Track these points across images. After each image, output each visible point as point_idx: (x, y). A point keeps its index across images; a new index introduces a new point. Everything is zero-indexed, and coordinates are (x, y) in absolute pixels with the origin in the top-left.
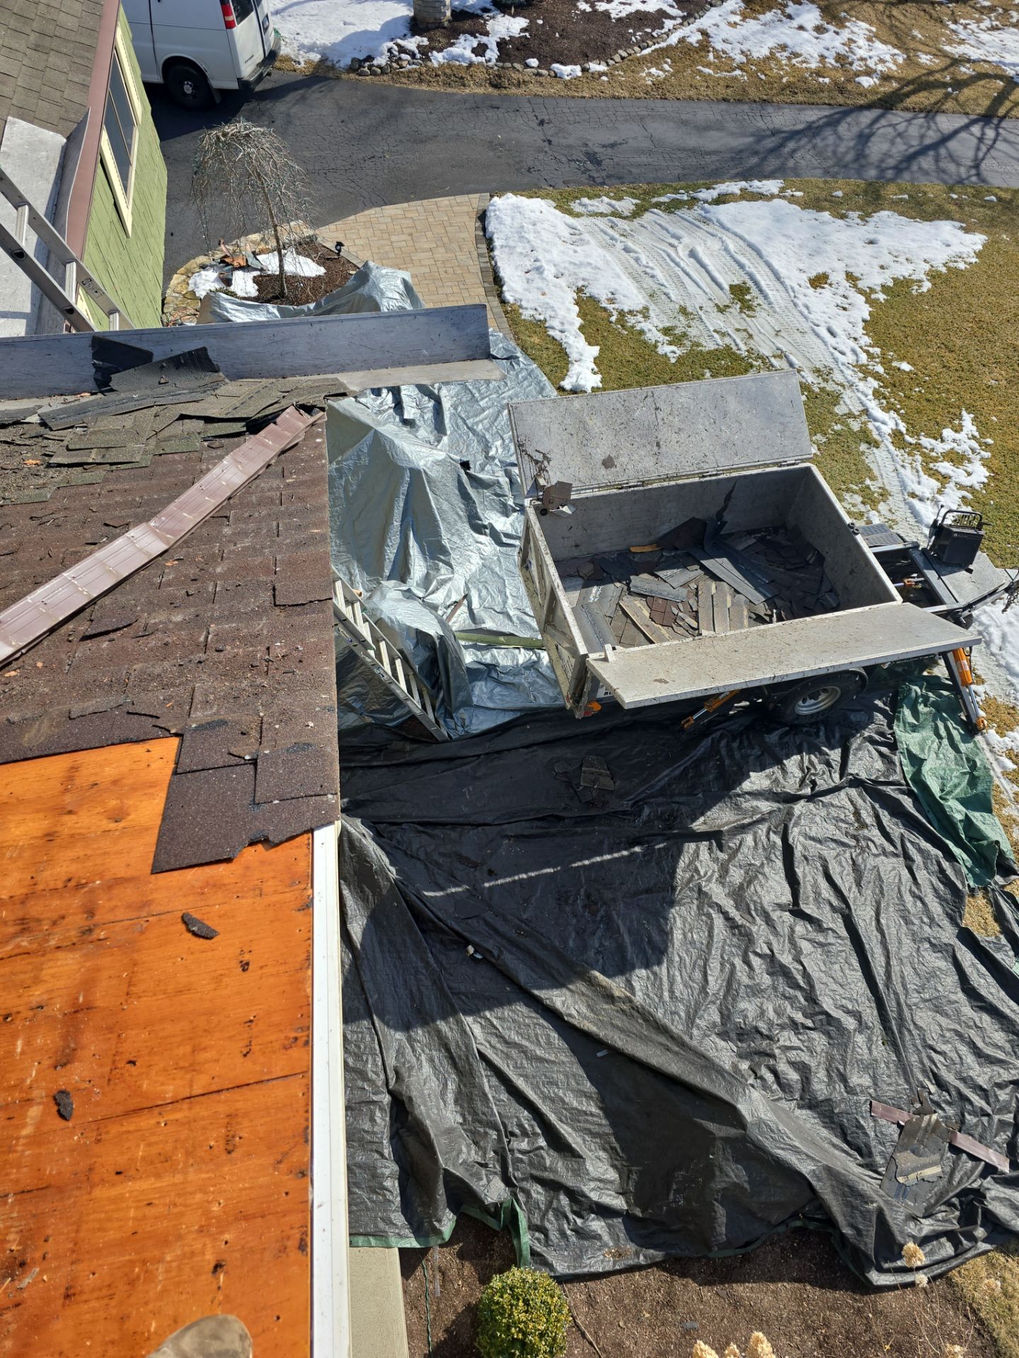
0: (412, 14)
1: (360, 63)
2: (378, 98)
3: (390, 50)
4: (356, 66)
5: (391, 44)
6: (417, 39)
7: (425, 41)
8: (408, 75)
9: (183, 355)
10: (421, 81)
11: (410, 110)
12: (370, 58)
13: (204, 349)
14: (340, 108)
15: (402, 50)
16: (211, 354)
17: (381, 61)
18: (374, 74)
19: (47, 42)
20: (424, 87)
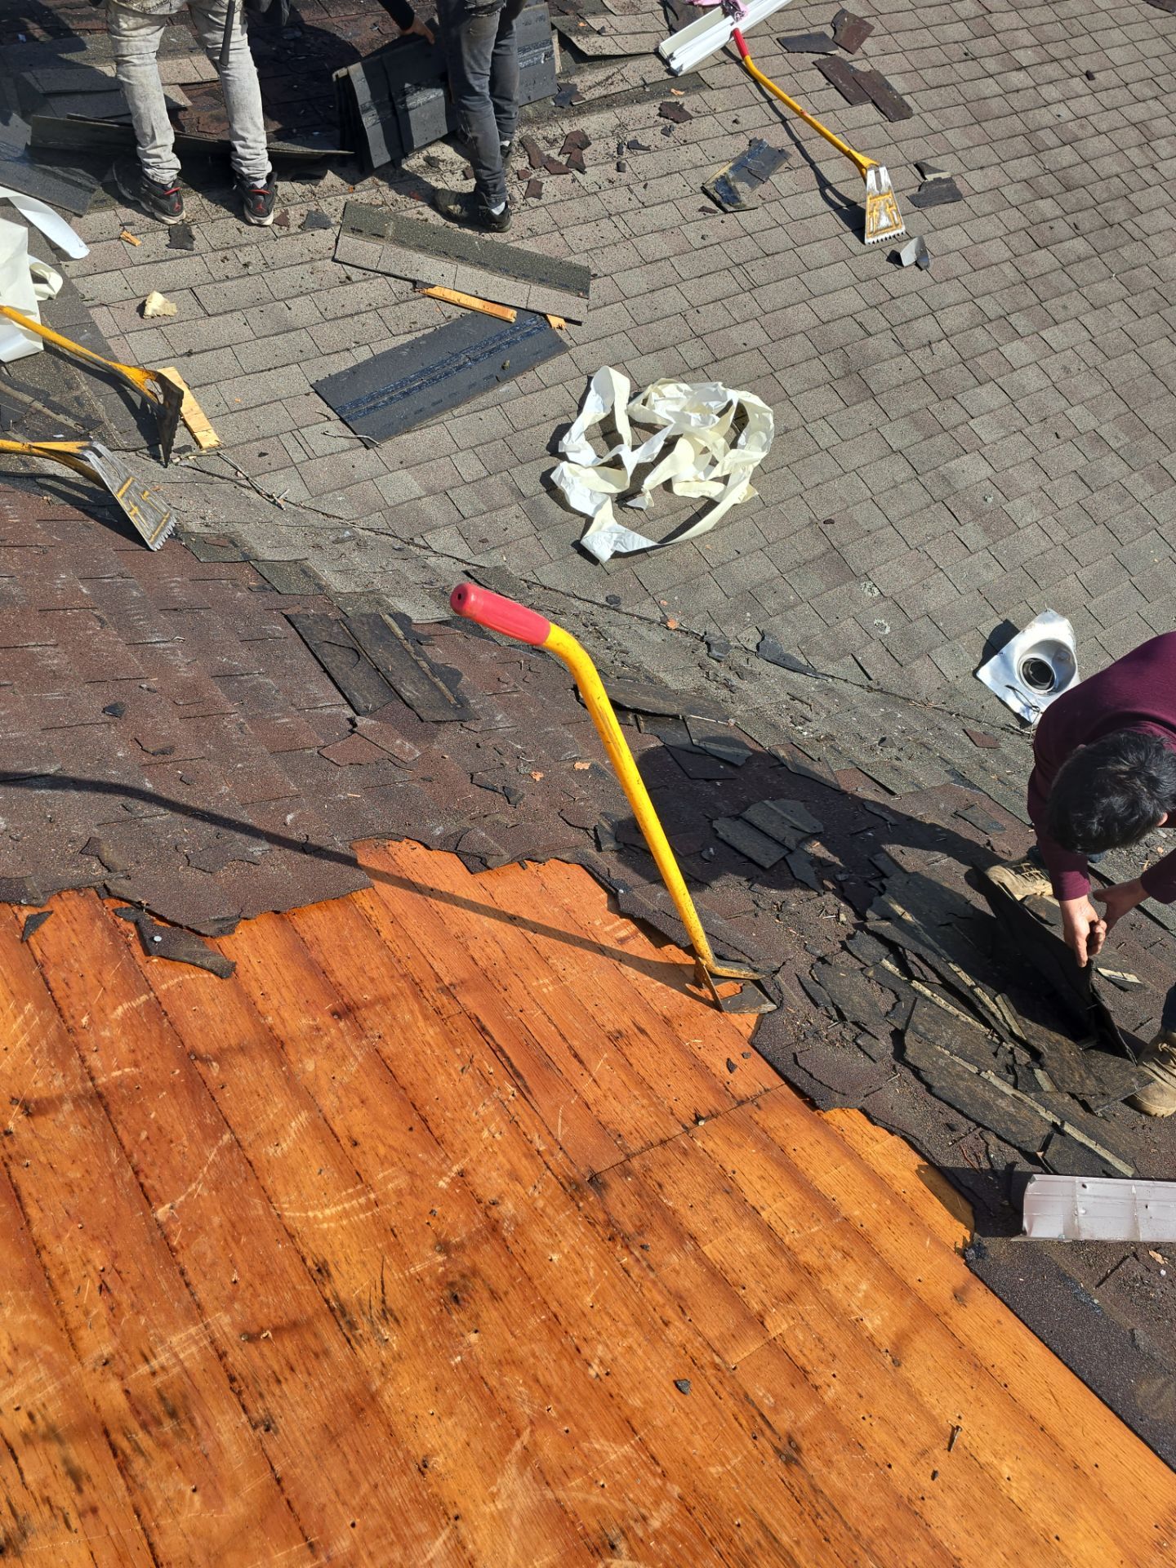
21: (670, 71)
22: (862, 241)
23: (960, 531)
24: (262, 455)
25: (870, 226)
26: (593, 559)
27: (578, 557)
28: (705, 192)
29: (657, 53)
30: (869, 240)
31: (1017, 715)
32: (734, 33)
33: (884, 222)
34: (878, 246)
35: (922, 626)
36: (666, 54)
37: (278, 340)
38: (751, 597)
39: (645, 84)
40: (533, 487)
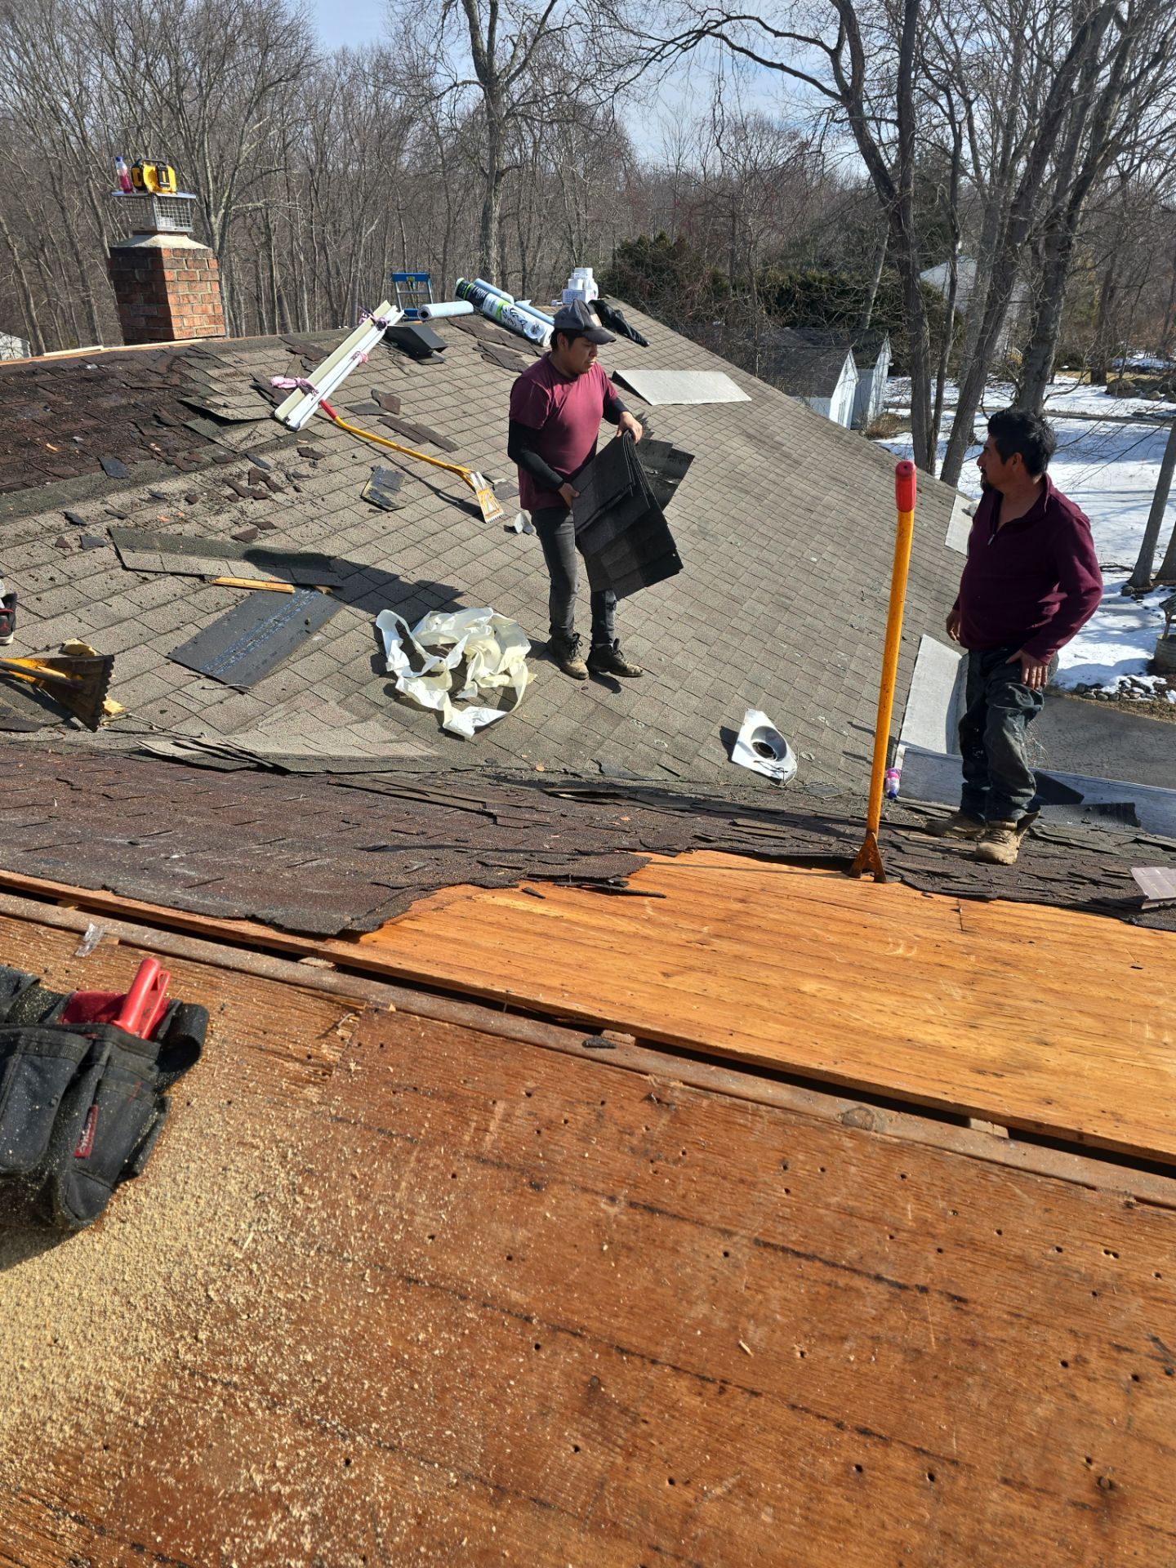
0: (1151, 657)
1: (1088, 688)
2: (1101, 718)
3: (1122, 683)
4: (1082, 690)
5: (1124, 678)
6: (1154, 678)
7: (1163, 681)
8: (1139, 705)
9: (1111, 805)
10: (1152, 712)
11: (1137, 733)
12: (1098, 686)
13: (1133, 805)
14: (1059, 721)
15: (1135, 684)
16: (1137, 811)
17: (1112, 690)
18: (1101, 699)
19: (943, 597)
20: (1155, 718)
21: (288, 428)
22: (483, 520)
23: (659, 680)
24: (162, 712)
25: (485, 512)
26: (459, 737)
27: (448, 739)
28: (366, 500)
29: (274, 418)
30: (487, 520)
31: (771, 779)
32: (321, 403)
33: (492, 508)
34: (495, 524)
35: (679, 738)
36: (281, 417)
37: (116, 629)
38: (573, 742)
39: (278, 437)
40: (383, 699)
